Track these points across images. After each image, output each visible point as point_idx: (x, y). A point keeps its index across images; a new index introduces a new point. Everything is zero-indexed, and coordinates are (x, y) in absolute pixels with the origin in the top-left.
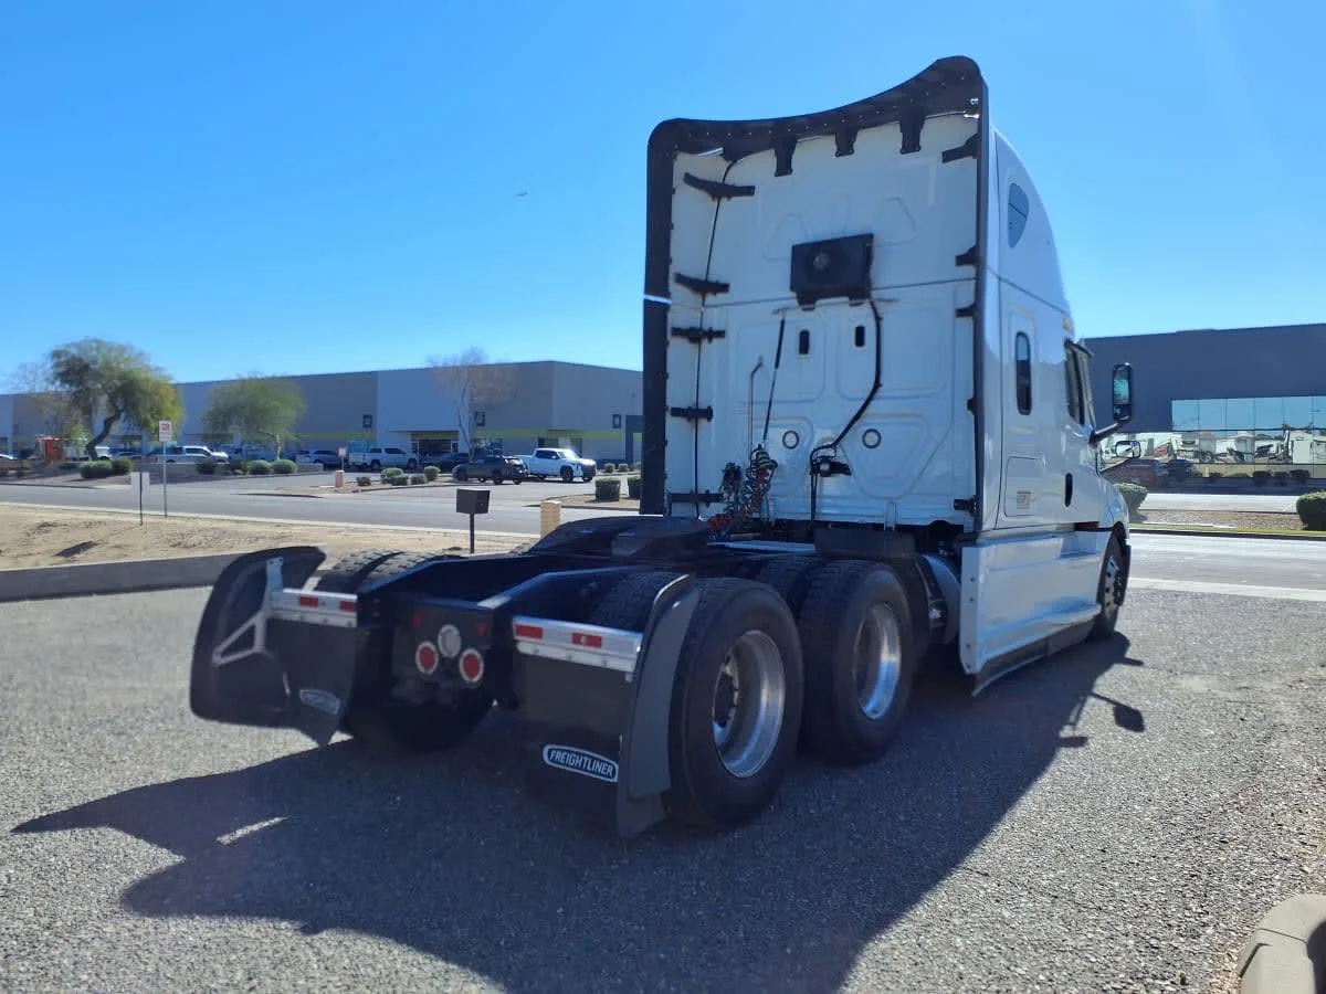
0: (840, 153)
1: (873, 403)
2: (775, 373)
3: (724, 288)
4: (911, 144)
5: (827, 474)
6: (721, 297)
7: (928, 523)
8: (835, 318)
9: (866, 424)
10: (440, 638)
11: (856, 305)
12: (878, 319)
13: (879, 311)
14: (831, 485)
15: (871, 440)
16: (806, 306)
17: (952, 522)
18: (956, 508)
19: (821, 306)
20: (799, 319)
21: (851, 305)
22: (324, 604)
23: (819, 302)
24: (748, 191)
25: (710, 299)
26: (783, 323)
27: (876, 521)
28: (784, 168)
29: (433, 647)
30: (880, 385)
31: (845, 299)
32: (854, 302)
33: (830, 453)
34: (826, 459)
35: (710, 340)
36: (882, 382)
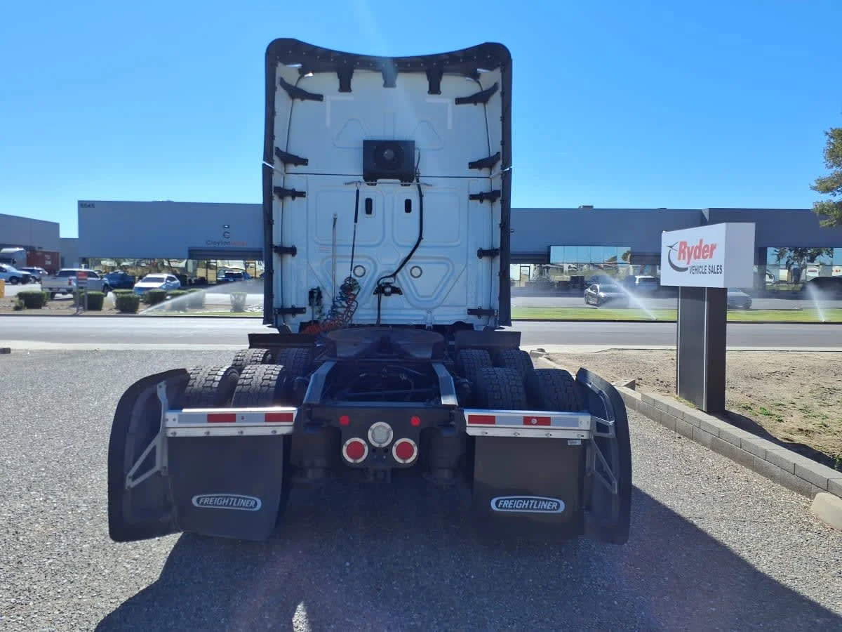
0: (386, 85)
1: (418, 249)
2: (355, 226)
3: (304, 162)
4: (434, 89)
5: (388, 294)
6: (301, 168)
7: (452, 323)
8: (389, 193)
9: (413, 263)
10: (370, 433)
11: (405, 185)
12: (421, 196)
13: (422, 190)
14: (390, 301)
15: (416, 272)
16: (370, 182)
17: (467, 322)
18: (469, 314)
19: (380, 183)
20: (367, 191)
21: (402, 185)
22: (243, 418)
23: (379, 181)
24: (319, 97)
25: (292, 168)
26: (358, 191)
27: (420, 323)
28: (345, 87)
29: (362, 442)
30: (422, 239)
31: (398, 181)
32: (404, 183)
33: (390, 280)
34: (388, 285)
35: (293, 198)
36: (423, 236)
